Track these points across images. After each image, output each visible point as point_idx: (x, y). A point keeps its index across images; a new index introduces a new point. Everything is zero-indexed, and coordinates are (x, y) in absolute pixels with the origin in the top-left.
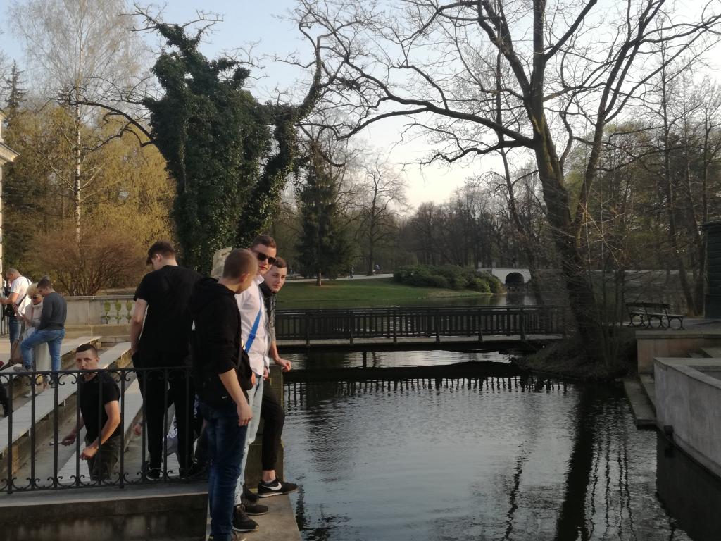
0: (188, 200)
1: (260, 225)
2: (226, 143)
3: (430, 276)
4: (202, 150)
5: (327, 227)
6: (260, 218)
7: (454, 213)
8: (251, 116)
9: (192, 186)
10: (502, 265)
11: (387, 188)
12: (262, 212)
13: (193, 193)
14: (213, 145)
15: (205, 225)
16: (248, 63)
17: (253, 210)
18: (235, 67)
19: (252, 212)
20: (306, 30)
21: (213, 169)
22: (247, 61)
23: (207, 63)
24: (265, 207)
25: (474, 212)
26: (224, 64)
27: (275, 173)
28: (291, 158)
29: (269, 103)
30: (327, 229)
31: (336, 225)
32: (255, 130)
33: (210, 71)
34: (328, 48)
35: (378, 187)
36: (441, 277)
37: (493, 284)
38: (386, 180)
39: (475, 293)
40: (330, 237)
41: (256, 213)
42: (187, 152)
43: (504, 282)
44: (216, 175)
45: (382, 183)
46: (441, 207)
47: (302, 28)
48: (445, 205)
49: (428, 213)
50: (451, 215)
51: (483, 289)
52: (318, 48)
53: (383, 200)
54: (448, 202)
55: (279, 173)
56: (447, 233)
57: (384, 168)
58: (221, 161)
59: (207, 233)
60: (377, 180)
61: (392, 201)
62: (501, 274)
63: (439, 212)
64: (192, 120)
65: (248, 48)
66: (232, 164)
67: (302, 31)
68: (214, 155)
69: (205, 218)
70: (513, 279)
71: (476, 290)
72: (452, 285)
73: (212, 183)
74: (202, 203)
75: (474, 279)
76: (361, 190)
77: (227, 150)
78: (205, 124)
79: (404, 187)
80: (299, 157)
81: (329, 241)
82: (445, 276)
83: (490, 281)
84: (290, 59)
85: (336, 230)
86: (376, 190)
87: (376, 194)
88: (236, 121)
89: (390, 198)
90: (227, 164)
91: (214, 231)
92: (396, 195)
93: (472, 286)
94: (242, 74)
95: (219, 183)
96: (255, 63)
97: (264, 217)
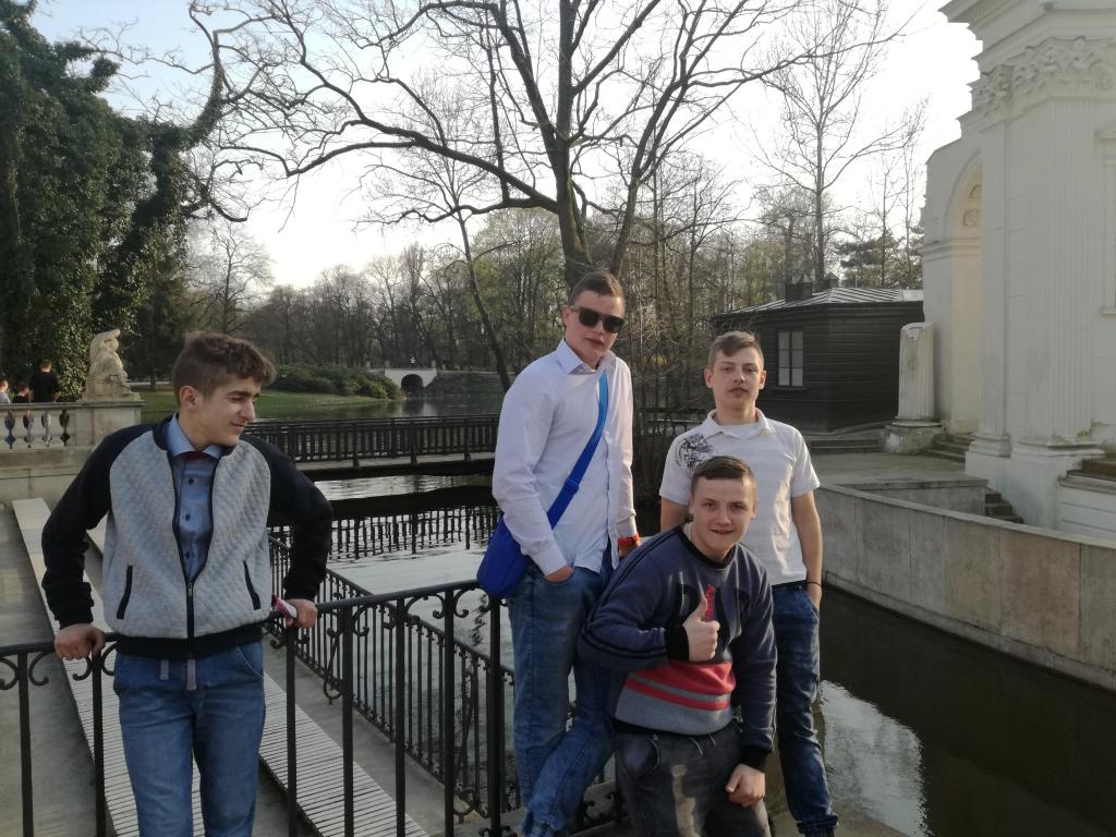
0: (19, 256)
1: (130, 300)
2: (83, 171)
3: (311, 379)
4: (45, 179)
5: (165, 312)
6: (126, 289)
7: (321, 300)
8: (118, 133)
9: (26, 235)
10: (397, 365)
11: (246, 262)
12: (131, 280)
13: (28, 246)
14: (61, 173)
15: (49, 296)
16: (115, 53)
17: (117, 278)
18: (95, 57)
19: (113, 279)
20: (201, 17)
21: (62, 209)
22: (115, 50)
23: (47, 46)
24: (135, 273)
25: (348, 299)
26: (74, 51)
27: (149, 224)
28: (176, 204)
29: (144, 120)
30: (166, 314)
31: (177, 309)
32: (124, 157)
33: (52, 58)
34: (232, 48)
35: (234, 260)
36: (324, 380)
37: (390, 388)
38: (243, 252)
39: (368, 399)
40: (170, 324)
41: (122, 282)
42: (19, 179)
43: (400, 386)
44: (67, 219)
45: (239, 254)
46: (303, 291)
47: (193, 13)
48: (309, 290)
49: (285, 299)
50: (316, 302)
51: (379, 395)
52: (216, 47)
53: (241, 278)
54: (313, 285)
55: (156, 224)
56: (311, 325)
57: (242, 236)
58: (74, 198)
59: (52, 309)
60: (231, 251)
61: (252, 280)
62: (396, 376)
63: (302, 298)
64: (29, 131)
65: (116, 30)
66: (92, 203)
67: (193, 18)
68: (62, 189)
69: (49, 285)
70: (411, 383)
71: (370, 395)
72: (340, 390)
73: (60, 231)
74: (43, 261)
75: (367, 381)
76: (207, 263)
77: (84, 182)
78: (50, 138)
79: (269, 262)
80: (186, 203)
81: (169, 330)
82: (331, 379)
83: (387, 385)
84: (168, 59)
85: (179, 315)
86: (230, 265)
87: (229, 271)
88: (98, 139)
89: (249, 275)
90: (84, 203)
91: (64, 304)
92: (257, 272)
93: (365, 391)
94: (104, 70)
95: (69, 232)
96: (126, 53)
97: (133, 288)
